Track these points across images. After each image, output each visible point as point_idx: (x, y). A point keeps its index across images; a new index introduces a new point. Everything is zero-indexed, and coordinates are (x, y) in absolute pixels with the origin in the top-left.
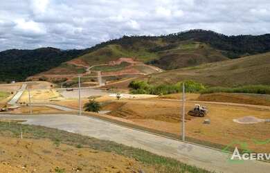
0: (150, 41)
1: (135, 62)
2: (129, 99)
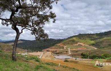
0: (91, 36)
1: (84, 45)
2: (80, 60)
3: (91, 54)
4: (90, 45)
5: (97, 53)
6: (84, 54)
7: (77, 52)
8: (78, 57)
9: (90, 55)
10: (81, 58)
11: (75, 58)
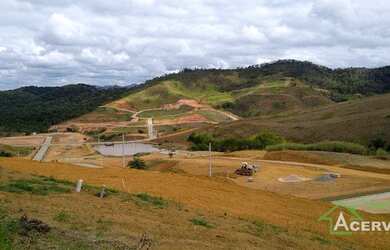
0: (222, 75)
1: (200, 106)
2: (186, 158)
3: (219, 135)
4: (218, 107)
5: (238, 132)
6: (197, 135)
7: (175, 130)
8: (179, 148)
9: (218, 140)
10: (188, 150)
11: (167, 152)
